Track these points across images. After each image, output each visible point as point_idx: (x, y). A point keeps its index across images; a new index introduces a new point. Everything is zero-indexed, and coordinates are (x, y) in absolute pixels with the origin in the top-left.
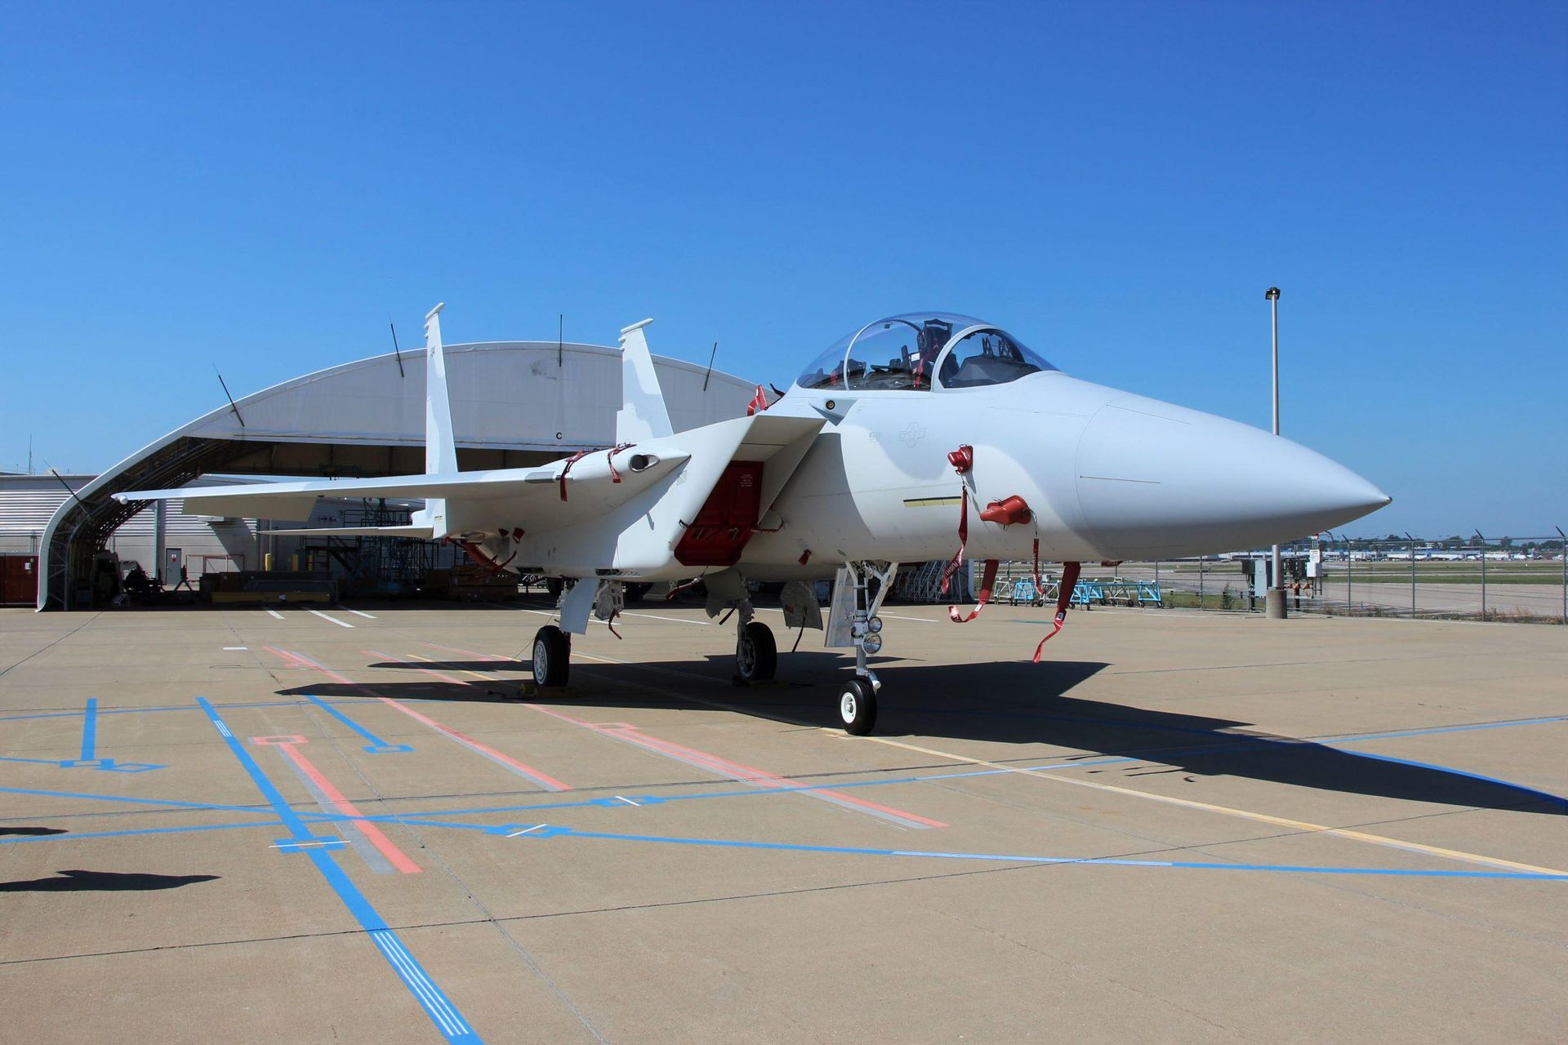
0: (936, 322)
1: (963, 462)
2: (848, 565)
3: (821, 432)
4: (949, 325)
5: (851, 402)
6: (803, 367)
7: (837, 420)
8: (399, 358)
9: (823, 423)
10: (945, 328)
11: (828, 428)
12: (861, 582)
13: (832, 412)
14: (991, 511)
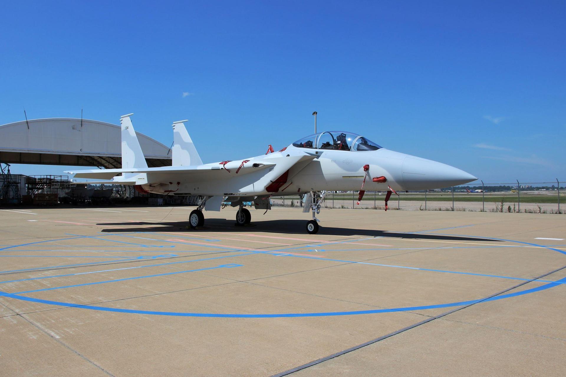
0: (343, 134)
1: (367, 168)
2: (311, 192)
3: (313, 160)
4: (345, 135)
5: (322, 152)
6: (294, 142)
7: (318, 157)
8: (27, 122)
9: (314, 158)
10: (344, 135)
11: (315, 159)
12: (314, 196)
13: (318, 155)
14: (375, 180)
